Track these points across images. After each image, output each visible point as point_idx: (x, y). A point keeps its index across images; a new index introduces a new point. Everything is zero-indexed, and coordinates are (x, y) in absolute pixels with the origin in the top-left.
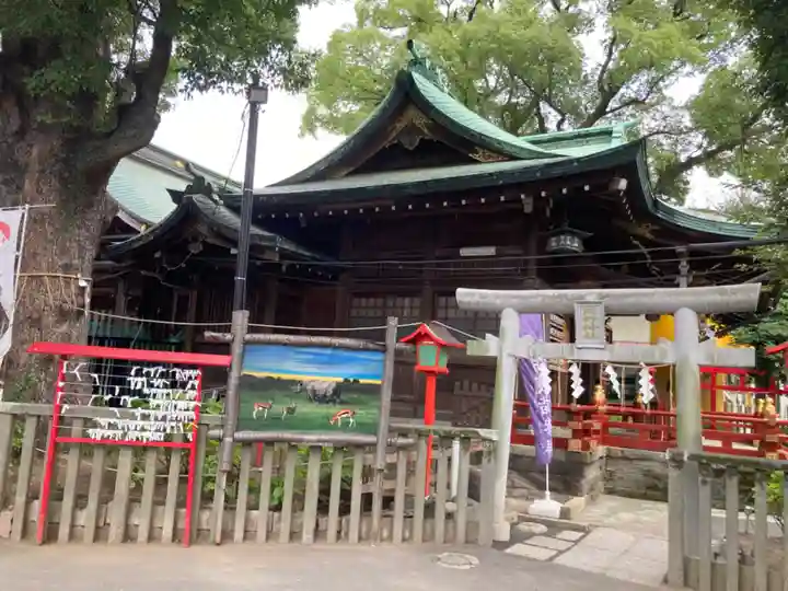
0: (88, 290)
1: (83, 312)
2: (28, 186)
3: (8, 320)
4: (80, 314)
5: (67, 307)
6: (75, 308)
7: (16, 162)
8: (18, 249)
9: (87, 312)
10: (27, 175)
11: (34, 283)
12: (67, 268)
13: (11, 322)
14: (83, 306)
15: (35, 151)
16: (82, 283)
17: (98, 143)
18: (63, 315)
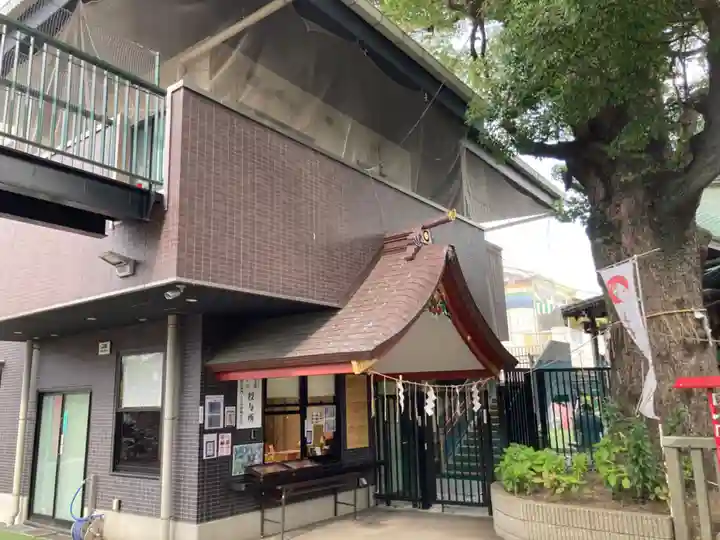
0: (706, 321)
1: (708, 342)
2: (626, 240)
3: (646, 361)
4: (705, 345)
5: (690, 340)
6: (699, 340)
7: (610, 224)
8: (638, 295)
9: (711, 341)
10: (622, 231)
11: (654, 323)
12: (680, 303)
13: (650, 361)
14: (706, 337)
15: (623, 210)
16: (698, 315)
17: (680, 180)
18: (689, 349)
